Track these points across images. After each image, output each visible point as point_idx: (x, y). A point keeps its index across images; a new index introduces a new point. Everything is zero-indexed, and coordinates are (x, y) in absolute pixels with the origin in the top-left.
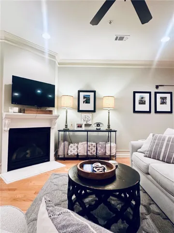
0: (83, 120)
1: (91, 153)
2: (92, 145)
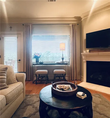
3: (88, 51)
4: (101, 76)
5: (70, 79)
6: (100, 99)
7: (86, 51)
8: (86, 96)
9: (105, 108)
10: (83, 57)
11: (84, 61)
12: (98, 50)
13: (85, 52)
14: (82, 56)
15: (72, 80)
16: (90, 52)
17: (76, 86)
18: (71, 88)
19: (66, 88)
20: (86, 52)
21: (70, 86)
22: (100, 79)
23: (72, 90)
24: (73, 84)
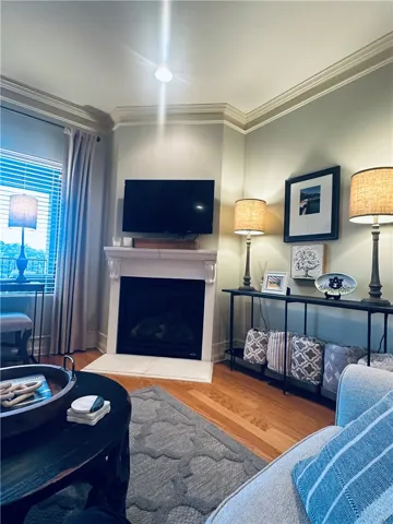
0: (295, 265)
1: (299, 372)
2: (301, 346)
3: (128, 240)
4: (162, 327)
5: (51, 352)
6: (157, 404)
7: (122, 243)
8: (107, 407)
9: (171, 428)
10: (111, 263)
11: (112, 276)
12: (160, 242)
13: (119, 244)
14: (108, 257)
15: (60, 353)
16: (133, 246)
17: (70, 373)
18: (46, 390)
19: (16, 396)
20: (122, 245)
21: (39, 380)
22: (159, 335)
23: (47, 395)
24: (58, 367)
